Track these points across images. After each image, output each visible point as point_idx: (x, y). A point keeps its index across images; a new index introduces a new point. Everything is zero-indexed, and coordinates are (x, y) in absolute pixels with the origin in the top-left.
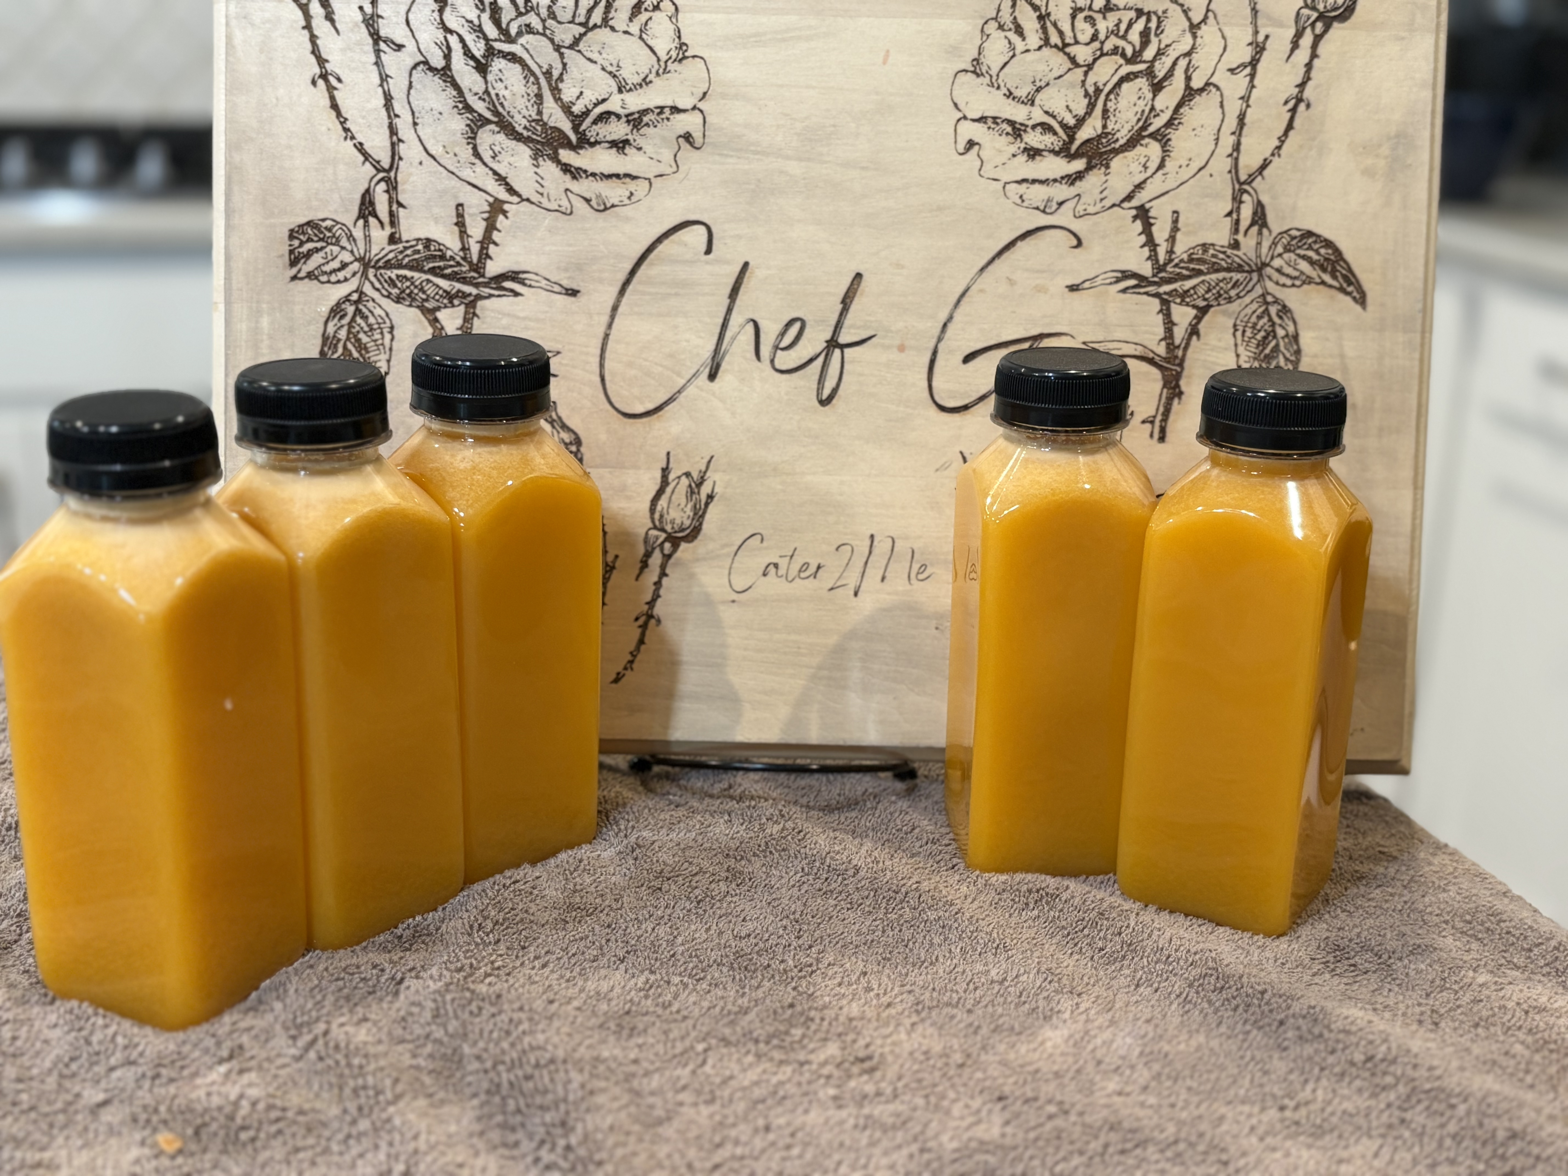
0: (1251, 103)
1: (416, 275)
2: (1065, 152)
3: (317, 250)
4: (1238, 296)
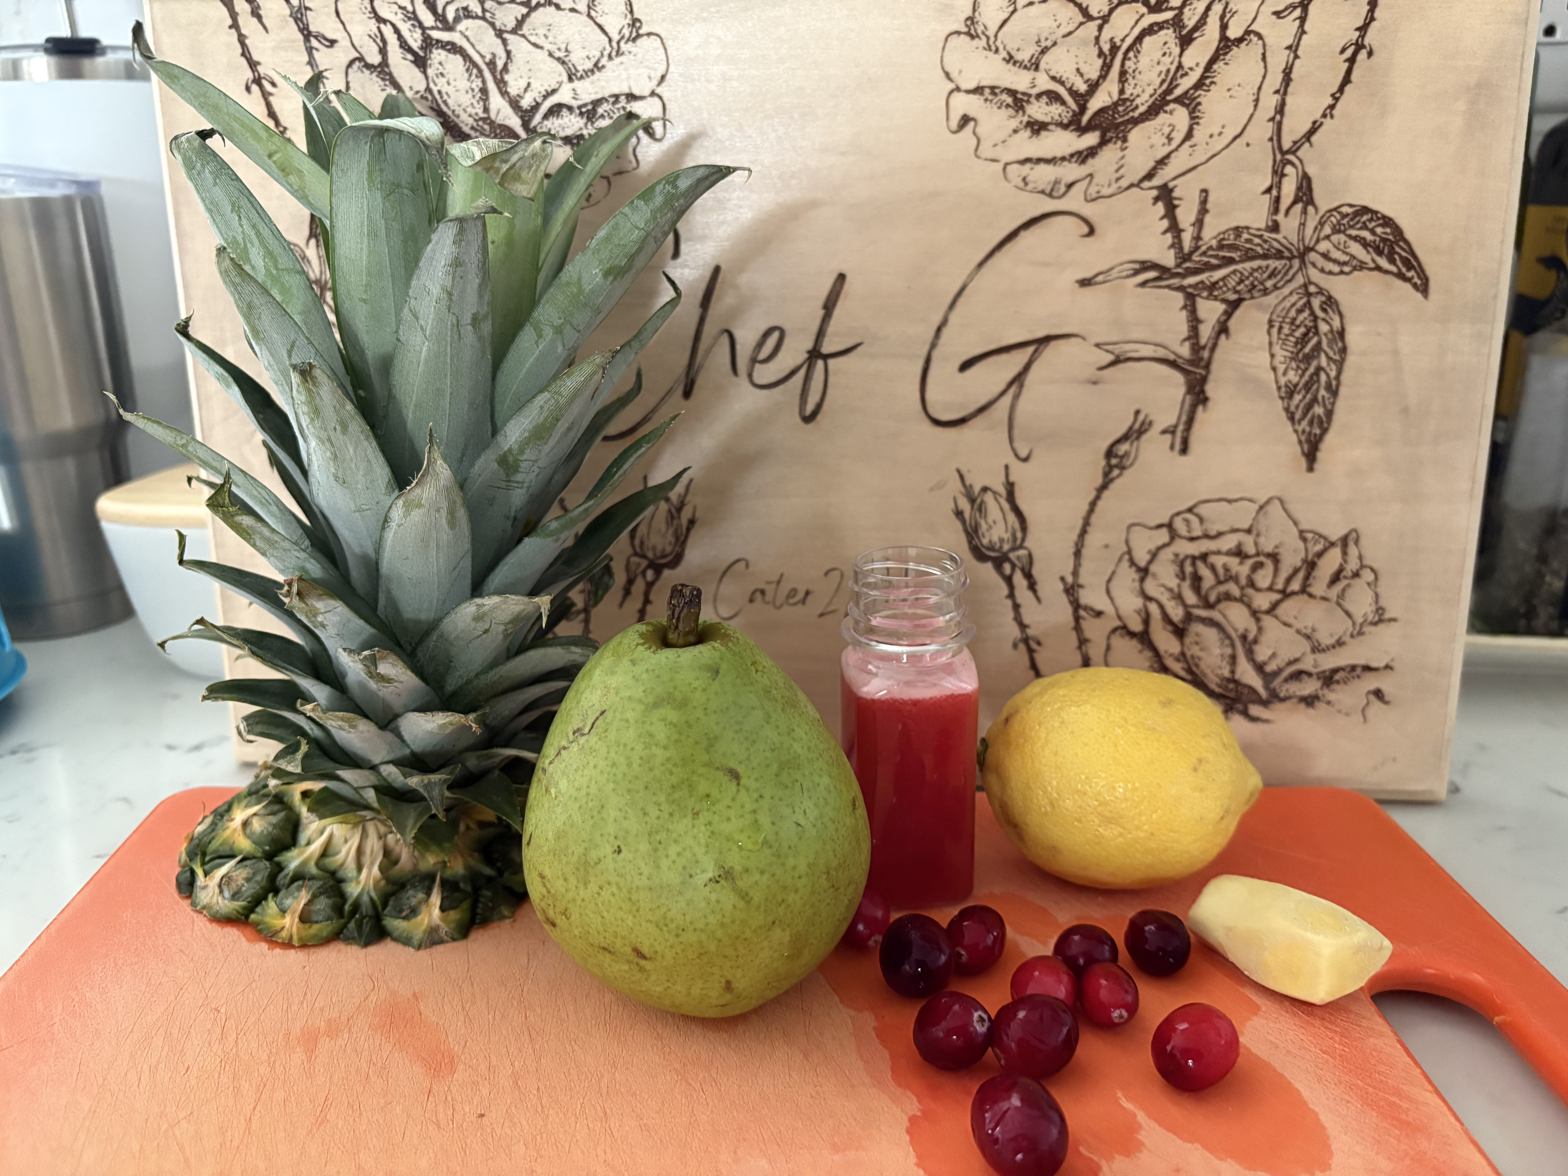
0: (1299, 53)
2: (1075, 124)
4: (1276, 287)
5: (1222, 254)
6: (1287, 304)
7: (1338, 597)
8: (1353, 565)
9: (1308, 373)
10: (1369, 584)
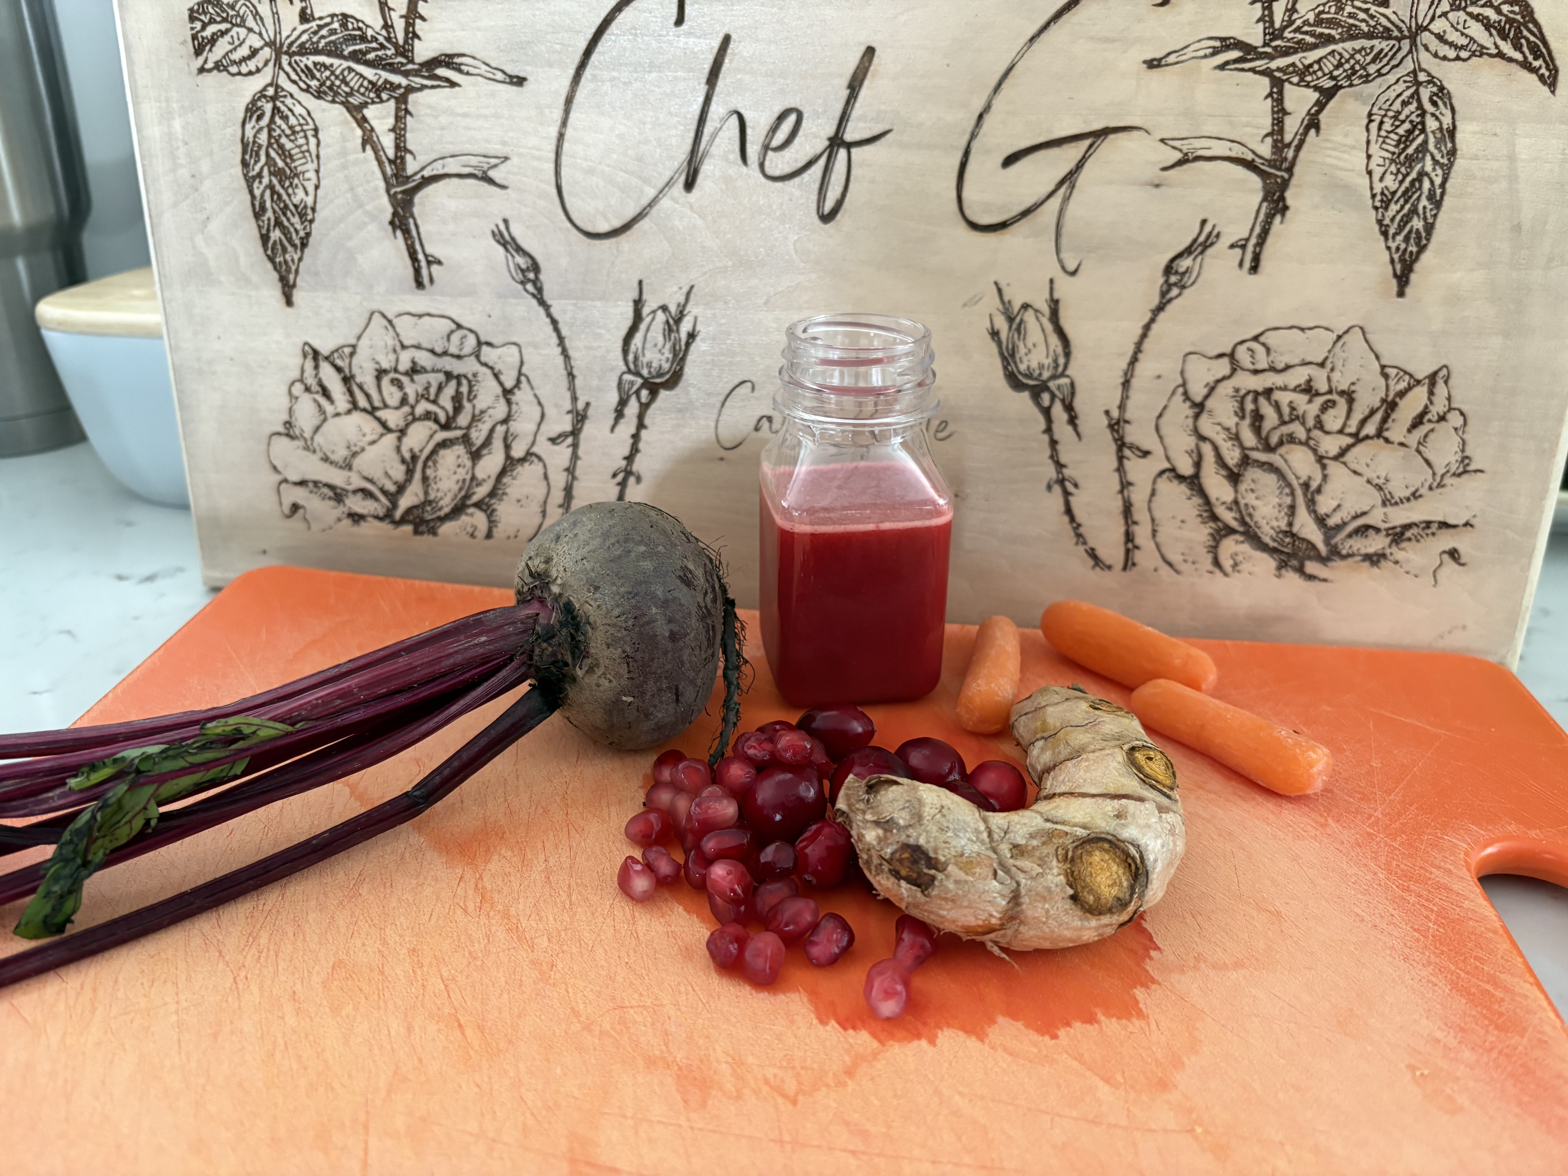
1: (336, 62)
3: (223, 33)
4: (1379, 74)
5: (1319, 30)
6: (1391, 94)
7: (1419, 443)
8: (1439, 406)
9: (1409, 179)
10: (1456, 429)
